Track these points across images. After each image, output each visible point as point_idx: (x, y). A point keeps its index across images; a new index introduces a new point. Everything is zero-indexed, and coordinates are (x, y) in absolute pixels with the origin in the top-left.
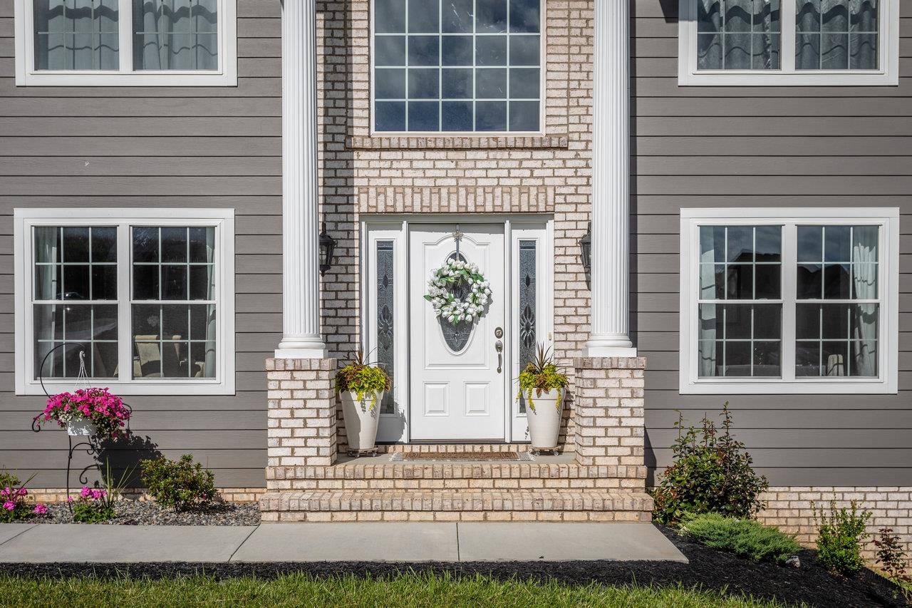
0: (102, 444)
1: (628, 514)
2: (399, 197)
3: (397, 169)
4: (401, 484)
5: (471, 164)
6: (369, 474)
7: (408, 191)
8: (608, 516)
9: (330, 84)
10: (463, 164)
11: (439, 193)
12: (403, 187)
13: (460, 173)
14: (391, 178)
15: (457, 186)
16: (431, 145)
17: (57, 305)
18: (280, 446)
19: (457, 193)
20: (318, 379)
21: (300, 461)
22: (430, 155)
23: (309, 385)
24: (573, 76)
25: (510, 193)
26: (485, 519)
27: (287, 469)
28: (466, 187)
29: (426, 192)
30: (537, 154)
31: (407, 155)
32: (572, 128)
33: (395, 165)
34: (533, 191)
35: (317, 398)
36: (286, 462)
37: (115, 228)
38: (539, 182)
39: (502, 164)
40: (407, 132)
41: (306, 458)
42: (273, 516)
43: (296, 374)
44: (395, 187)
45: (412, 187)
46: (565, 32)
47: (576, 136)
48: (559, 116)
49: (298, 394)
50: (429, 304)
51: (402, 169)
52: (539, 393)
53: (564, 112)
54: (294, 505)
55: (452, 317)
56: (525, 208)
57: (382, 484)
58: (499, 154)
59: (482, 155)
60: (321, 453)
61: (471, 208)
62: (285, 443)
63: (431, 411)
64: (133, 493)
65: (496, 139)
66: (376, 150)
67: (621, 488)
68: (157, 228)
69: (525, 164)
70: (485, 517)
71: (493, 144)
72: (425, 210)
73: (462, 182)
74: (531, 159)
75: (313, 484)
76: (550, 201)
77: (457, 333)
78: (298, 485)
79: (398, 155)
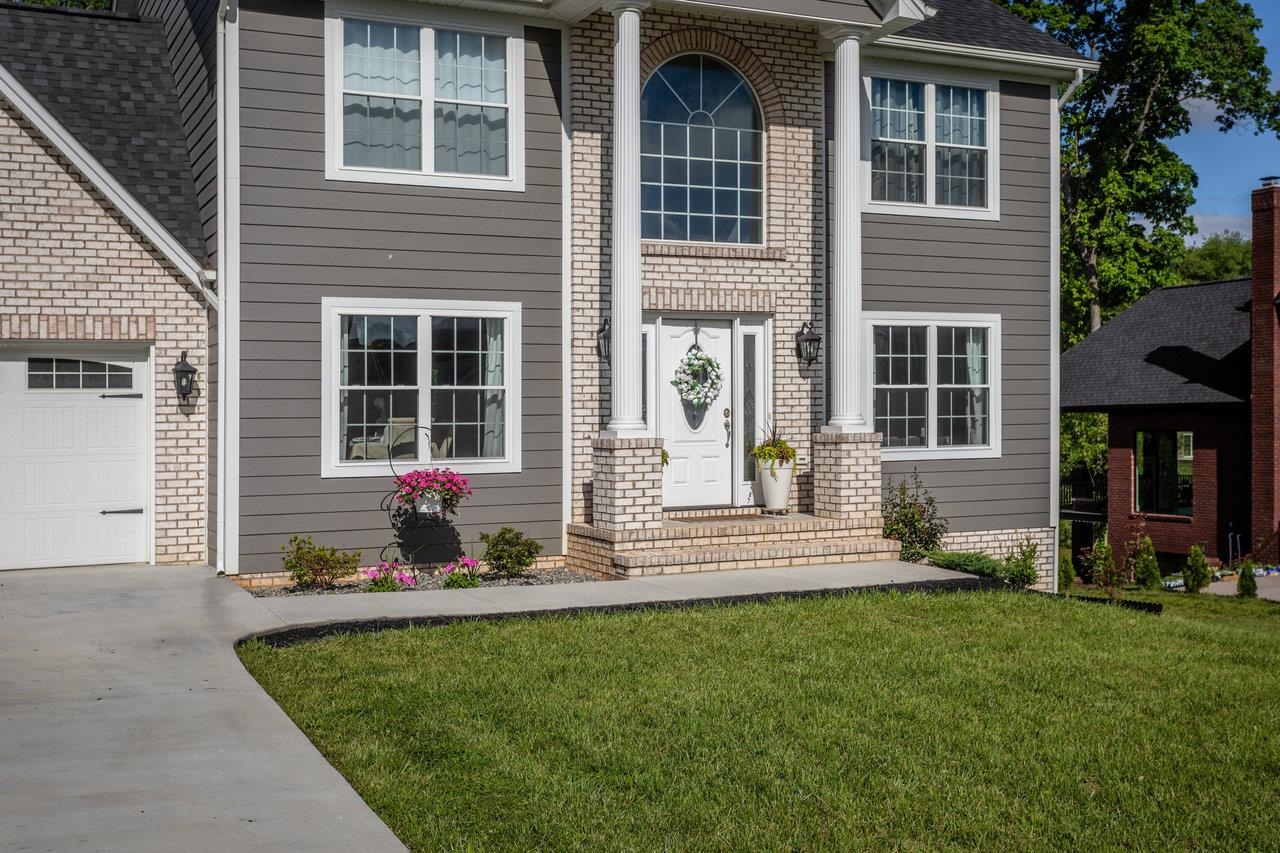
0: (402, 523)
1: (884, 554)
2: (660, 296)
3: (659, 272)
4: (715, 541)
5: (714, 270)
6: (693, 534)
7: (667, 291)
8: (870, 557)
9: (605, 195)
10: (709, 270)
11: (691, 294)
12: (663, 288)
13: (706, 278)
14: (654, 279)
15: (705, 289)
16: (686, 253)
17: (349, 391)
18: (625, 513)
19: (705, 294)
20: (653, 455)
21: (639, 526)
22: (684, 261)
23: (647, 460)
24: (789, 200)
25: (744, 295)
26: (791, 564)
27: (631, 532)
28: (711, 289)
29: (681, 292)
30: (764, 264)
31: (666, 260)
32: (789, 243)
33: (657, 269)
34: (761, 295)
35: (653, 471)
36: (629, 526)
37: (415, 318)
38: (765, 287)
39: (738, 271)
40: (663, 240)
41: (644, 522)
42: (638, 571)
43: (637, 452)
44: (657, 288)
45: (671, 288)
46: (783, 165)
47: (791, 250)
48: (780, 233)
49: (638, 469)
50: (674, 389)
51: (662, 272)
52: (781, 464)
53: (782, 230)
54: (655, 561)
55: (696, 401)
56: (755, 309)
57: (702, 542)
58: (736, 263)
59: (722, 262)
60: (656, 518)
61: (715, 308)
62: (628, 510)
63: (675, 483)
64: (430, 568)
65: (734, 250)
66: (657, 255)
67: (867, 535)
68: (453, 318)
69: (755, 272)
70: (791, 563)
71: (732, 254)
72: (681, 308)
73: (708, 285)
74: (759, 268)
75: (650, 544)
76: (773, 302)
77: (695, 413)
78: (639, 545)
79: (659, 260)
